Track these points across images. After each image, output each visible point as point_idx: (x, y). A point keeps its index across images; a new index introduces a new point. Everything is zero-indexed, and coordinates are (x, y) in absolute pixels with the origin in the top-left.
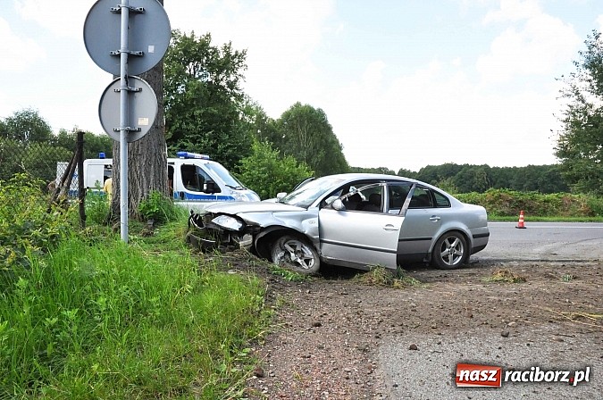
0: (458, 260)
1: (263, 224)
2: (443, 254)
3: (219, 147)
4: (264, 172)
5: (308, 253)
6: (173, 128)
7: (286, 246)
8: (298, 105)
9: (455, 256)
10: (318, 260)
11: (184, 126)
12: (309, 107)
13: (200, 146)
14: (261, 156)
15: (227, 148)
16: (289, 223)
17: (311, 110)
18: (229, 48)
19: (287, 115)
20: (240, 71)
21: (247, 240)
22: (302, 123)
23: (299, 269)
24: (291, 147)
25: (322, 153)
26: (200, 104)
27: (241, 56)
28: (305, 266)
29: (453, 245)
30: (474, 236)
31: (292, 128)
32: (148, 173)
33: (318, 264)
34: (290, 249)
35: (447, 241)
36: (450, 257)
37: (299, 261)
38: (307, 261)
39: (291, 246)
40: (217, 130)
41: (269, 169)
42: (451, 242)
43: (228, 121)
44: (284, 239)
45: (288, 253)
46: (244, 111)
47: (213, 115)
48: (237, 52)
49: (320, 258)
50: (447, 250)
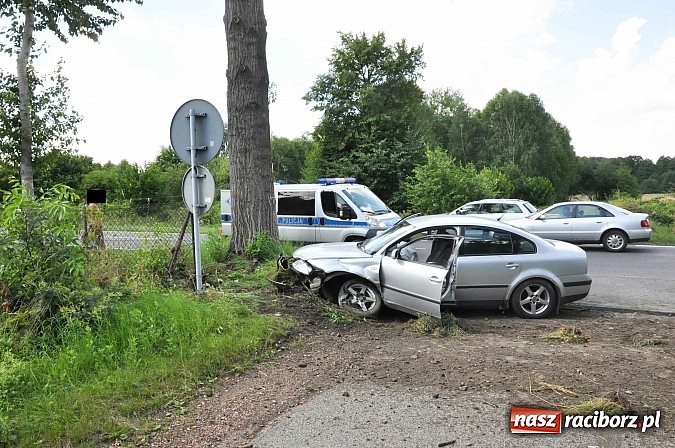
0: (543, 309)
1: (327, 271)
2: (522, 302)
3: (392, 155)
4: (436, 184)
5: (372, 296)
6: (346, 138)
7: (350, 289)
8: (505, 91)
9: (539, 306)
10: (379, 303)
11: (357, 135)
12: (517, 93)
13: (373, 156)
14: (434, 167)
15: (402, 156)
16: (353, 270)
17: (522, 97)
18: (403, 46)
19: (492, 105)
20: (418, 70)
21: (316, 283)
22: (509, 114)
23: (357, 311)
24: (496, 142)
25: (534, 149)
26: (372, 111)
27: (417, 53)
28: (365, 309)
29: (535, 293)
30: (566, 285)
31: (497, 119)
32: (256, 217)
33: (377, 307)
34: (354, 292)
35: (528, 289)
36: (533, 306)
37: (360, 303)
38: (368, 304)
39: (355, 290)
40: (390, 138)
41: (443, 179)
42: (534, 289)
43: (403, 127)
44: (349, 283)
45: (350, 295)
46: (443, 103)
47: (386, 121)
48: (412, 49)
49: (382, 301)
50: (529, 298)
